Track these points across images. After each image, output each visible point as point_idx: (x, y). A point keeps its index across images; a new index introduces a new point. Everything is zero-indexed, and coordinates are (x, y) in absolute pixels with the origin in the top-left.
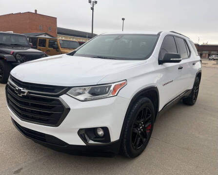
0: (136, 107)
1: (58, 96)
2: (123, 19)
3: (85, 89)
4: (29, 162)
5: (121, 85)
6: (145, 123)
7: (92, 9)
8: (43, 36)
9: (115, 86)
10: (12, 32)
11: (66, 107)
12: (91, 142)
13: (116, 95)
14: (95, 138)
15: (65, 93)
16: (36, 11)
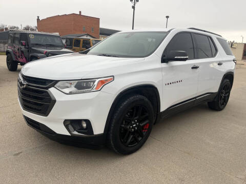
0: (125, 103)
1: (47, 88)
2: (167, 17)
3: (71, 84)
4: (31, 148)
5: (106, 80)
6: (140, 121)
7: (134, 7)
8: (85, 37)
9: (100, 81)
10: (57, 34)
11: (53, 99)
12: (76, 133)
13: (100, 90)
14: (79, 129)
15: (53, 86)
16: (80, 12)
